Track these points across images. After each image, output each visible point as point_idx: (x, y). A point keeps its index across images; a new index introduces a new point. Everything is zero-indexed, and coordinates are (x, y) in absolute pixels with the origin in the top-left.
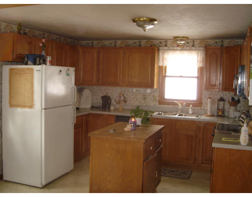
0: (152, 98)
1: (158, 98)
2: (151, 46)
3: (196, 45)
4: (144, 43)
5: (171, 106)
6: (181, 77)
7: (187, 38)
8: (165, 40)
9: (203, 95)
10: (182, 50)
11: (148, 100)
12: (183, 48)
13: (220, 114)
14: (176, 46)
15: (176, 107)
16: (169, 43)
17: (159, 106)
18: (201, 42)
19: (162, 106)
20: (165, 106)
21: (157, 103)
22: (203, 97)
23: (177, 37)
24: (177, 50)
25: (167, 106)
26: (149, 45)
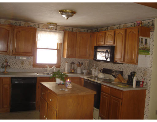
0: (28, 63)
1: (32, 63)
2: (28, 26)
3: (58, 29)
4: (23, 24)
5: (41, 68)
6: (47, 49)
7: (56, 24)
8: (38, 24)
9: (61, 60)
10: (50, 31)
11: (25, 64)
12: (51, 30)
13: (73, 71)
14: (45, 28)
15: (44, 69)
16: (41, 26)
17: (33, 68)
18: (61, 27)
19: (35, 68)
20: (37, 68)
21: (32, 66)
22: (61, 62)
23: (50, 23)
24: (47, 31)
25: (39, 68)
26: (27, 26)
